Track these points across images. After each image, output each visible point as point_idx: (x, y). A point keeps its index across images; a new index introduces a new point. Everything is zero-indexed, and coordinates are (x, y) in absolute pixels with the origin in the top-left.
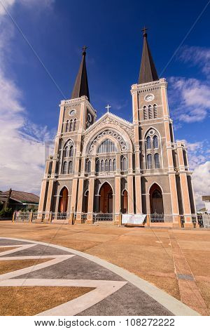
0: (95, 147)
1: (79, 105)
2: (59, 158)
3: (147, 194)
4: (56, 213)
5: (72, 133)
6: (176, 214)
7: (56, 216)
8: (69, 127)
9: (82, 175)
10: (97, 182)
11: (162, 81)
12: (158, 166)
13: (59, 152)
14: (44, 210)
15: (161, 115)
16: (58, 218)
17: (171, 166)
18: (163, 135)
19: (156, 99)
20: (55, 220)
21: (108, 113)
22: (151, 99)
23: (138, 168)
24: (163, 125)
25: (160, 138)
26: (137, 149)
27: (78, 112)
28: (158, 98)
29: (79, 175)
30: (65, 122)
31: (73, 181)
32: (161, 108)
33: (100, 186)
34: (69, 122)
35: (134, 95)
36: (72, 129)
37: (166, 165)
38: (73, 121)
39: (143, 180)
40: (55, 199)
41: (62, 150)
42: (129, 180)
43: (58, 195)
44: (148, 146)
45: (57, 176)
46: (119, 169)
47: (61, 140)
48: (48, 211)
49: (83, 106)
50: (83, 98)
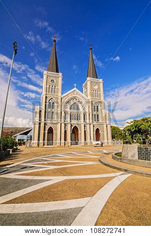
0: (69, 106)
1: (58, 78)
2: (45, 108)
4: (46, 142)
5: (54, 95)
6: (106, 141)
7: (46, 144)
8: (50, 89)
9: (63, 121)
10: (71, 126)
11: (101, 80)
12: (98, 120)
14: (39, 140)
15: (100, 97)
16: (48, 145)
17: (104, 121)
18: (101, 106)
19: (98, 88)
20: (46, 146)
21: (75, 88)
22: (96, 87)
23: (91, 121)
24: (101, 102)
25: (99, 108)
26: (90, 111)
27: (57, 82)
28: (99, 88)
29: (61, 121)
30: (48, 86)
31: (58, 124)
32: (100, 94)
33: (73, 127)
34: (51, 86)
35: (89, 83)
36: (53, 92)
37: (102, 120)
38: (54, 87)
39: (94, 126)
40: (44, 133)
41: (47, 104)
42: (88, 126)
43: (46, 132)
44: (95, 111)
45: (45, 120)
46: (82, 120)
47: (46, 97)
48: (41, 141)
49: (60, 79)
50: (60, 74)
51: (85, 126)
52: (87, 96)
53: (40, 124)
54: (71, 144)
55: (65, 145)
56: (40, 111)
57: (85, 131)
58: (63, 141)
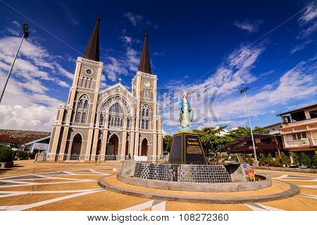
0: (108, 106)
1: (97, 68)
2: (74, 107)
3: (141, 144)
4: (69, 154)
5: (88, 90)
6: (154, 156)
7: (69, 157)
8: (84, 82)
9: (97, 127)
10: (109, 133)
11: (155, 77)
12: (147, 128)
13: (74, 103)
14: (58, 152)
15: (152, 98)
16: (71, 159)
17: (155, 130)
18: (152, 110)
20: (68, 161)
21: (119, 84)
22: (148, 85)
23: (137, 128)
24: (153, 104)
25: (150, 112)
26: (138, 116)
27: (95, 75)
28: (151, 86)
29: (94, 126)
30: (81, 78)
31: (89, 131)
32: (152, 93)
33: (110, 136)
34: (86, 78)
35: (138, 79)
36: (87, 86)
37: (152, 128)
38: (89, 79)
39: (140, 136)
40: (68, 143)
41: (77, 101)
42: (132, 135)
43: (71, 140)
44: (143, 115)
45: (71, 124)
46: (125, 126)
47: (77, 92)
48: (62, 153)
49: (100, 70)
50: (101, 64)
51: (128, 135)
52: (135, 95)
53: (62, 128)
54: (106, 159)
55: (96, 159)
56: (65, 112)
57: (127, 142)
58: (94, 154)
